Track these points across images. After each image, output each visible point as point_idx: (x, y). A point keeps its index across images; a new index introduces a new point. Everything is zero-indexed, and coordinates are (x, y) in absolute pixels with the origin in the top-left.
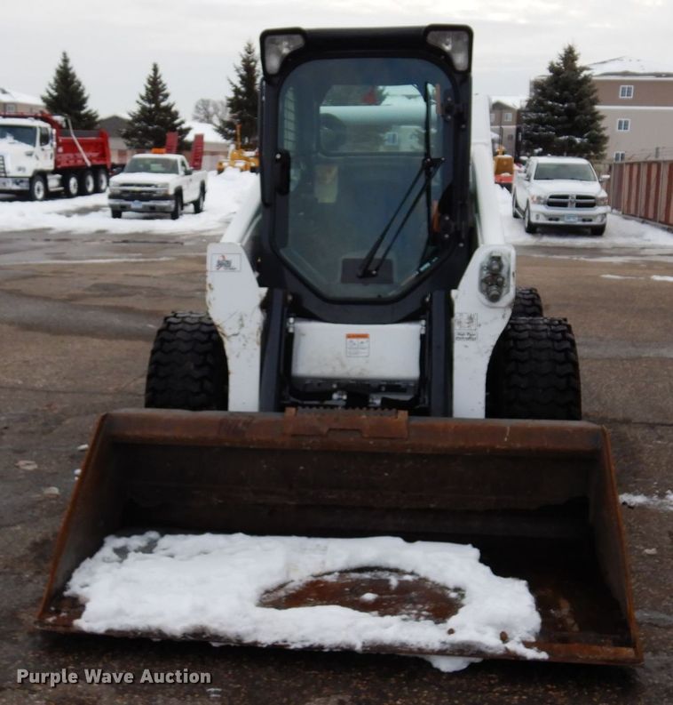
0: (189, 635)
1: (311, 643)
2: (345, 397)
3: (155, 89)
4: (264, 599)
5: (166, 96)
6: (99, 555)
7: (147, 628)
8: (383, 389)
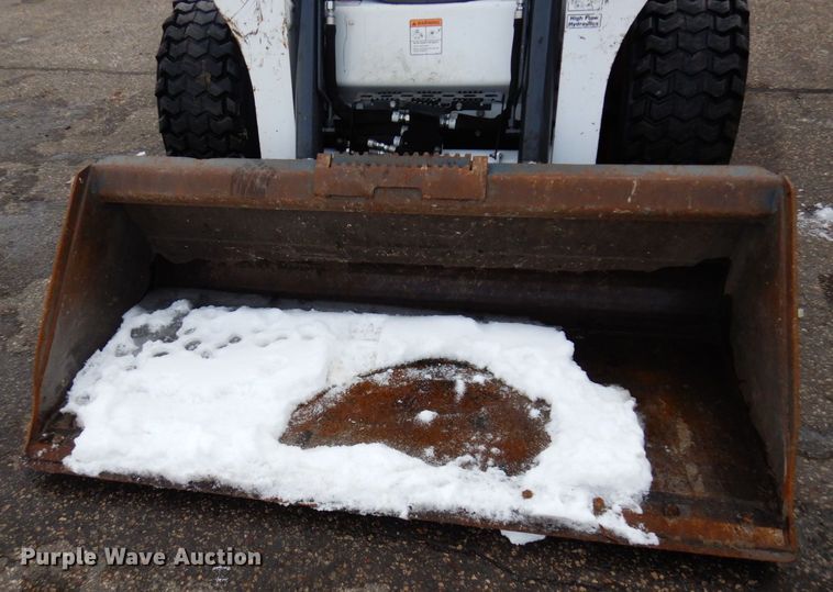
0: (196, 483)
1: (344, 506)
2: (407, 118)
4: (296, 419)
6: (112, 345)
7: (146, 473)
8: (459, 106)
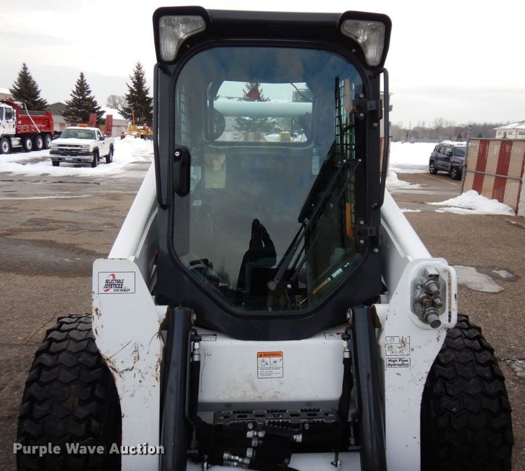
3: (82, 87)
5: (89, 92)
